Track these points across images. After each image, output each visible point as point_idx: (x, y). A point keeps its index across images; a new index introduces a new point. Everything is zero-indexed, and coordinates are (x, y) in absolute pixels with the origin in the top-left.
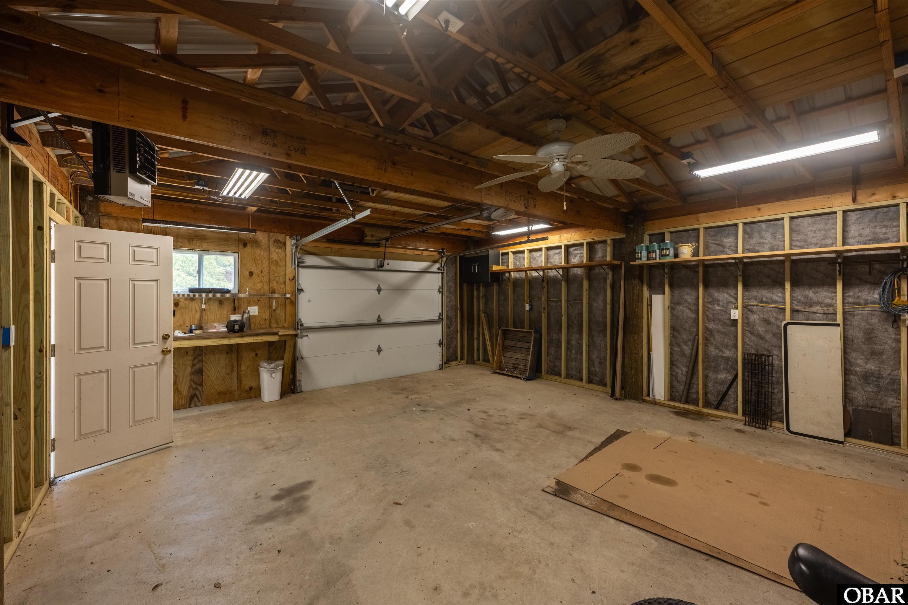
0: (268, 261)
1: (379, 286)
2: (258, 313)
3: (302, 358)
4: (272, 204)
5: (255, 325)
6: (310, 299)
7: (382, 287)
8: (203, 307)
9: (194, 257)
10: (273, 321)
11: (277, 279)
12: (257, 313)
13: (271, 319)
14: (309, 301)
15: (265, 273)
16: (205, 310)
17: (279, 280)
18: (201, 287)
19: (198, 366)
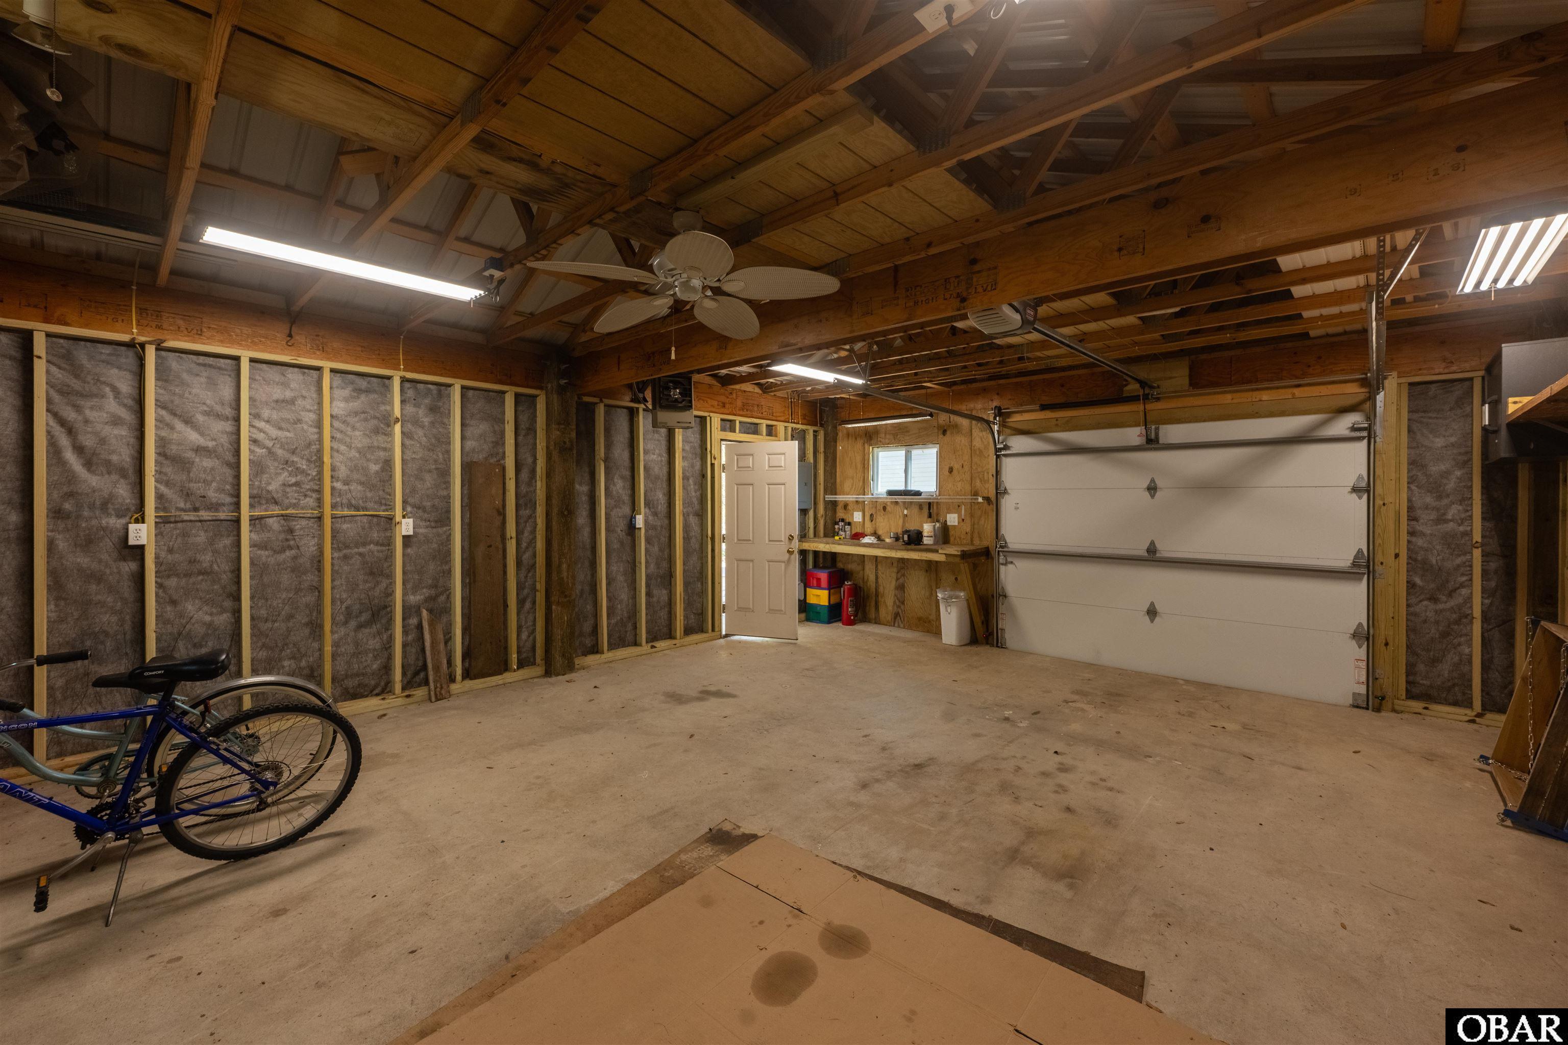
0: (969, 451)
1: (1153, 481)
2: (959, 523)
3: (1005, 596)
4: (980, 368)
5: (955, 539)
6: (1019, 506)
7: (1159, 483)
8: (906, 512)
9: (901, 453)
10: (976, 535)
11: (981, 476)
12: (956, 524)
13: (973, 533)
14: (1017, 508)
15: (966, 468)
16: (906, 515)
17: (983, 477)
18: (909, 488)
19: (901, 580)
